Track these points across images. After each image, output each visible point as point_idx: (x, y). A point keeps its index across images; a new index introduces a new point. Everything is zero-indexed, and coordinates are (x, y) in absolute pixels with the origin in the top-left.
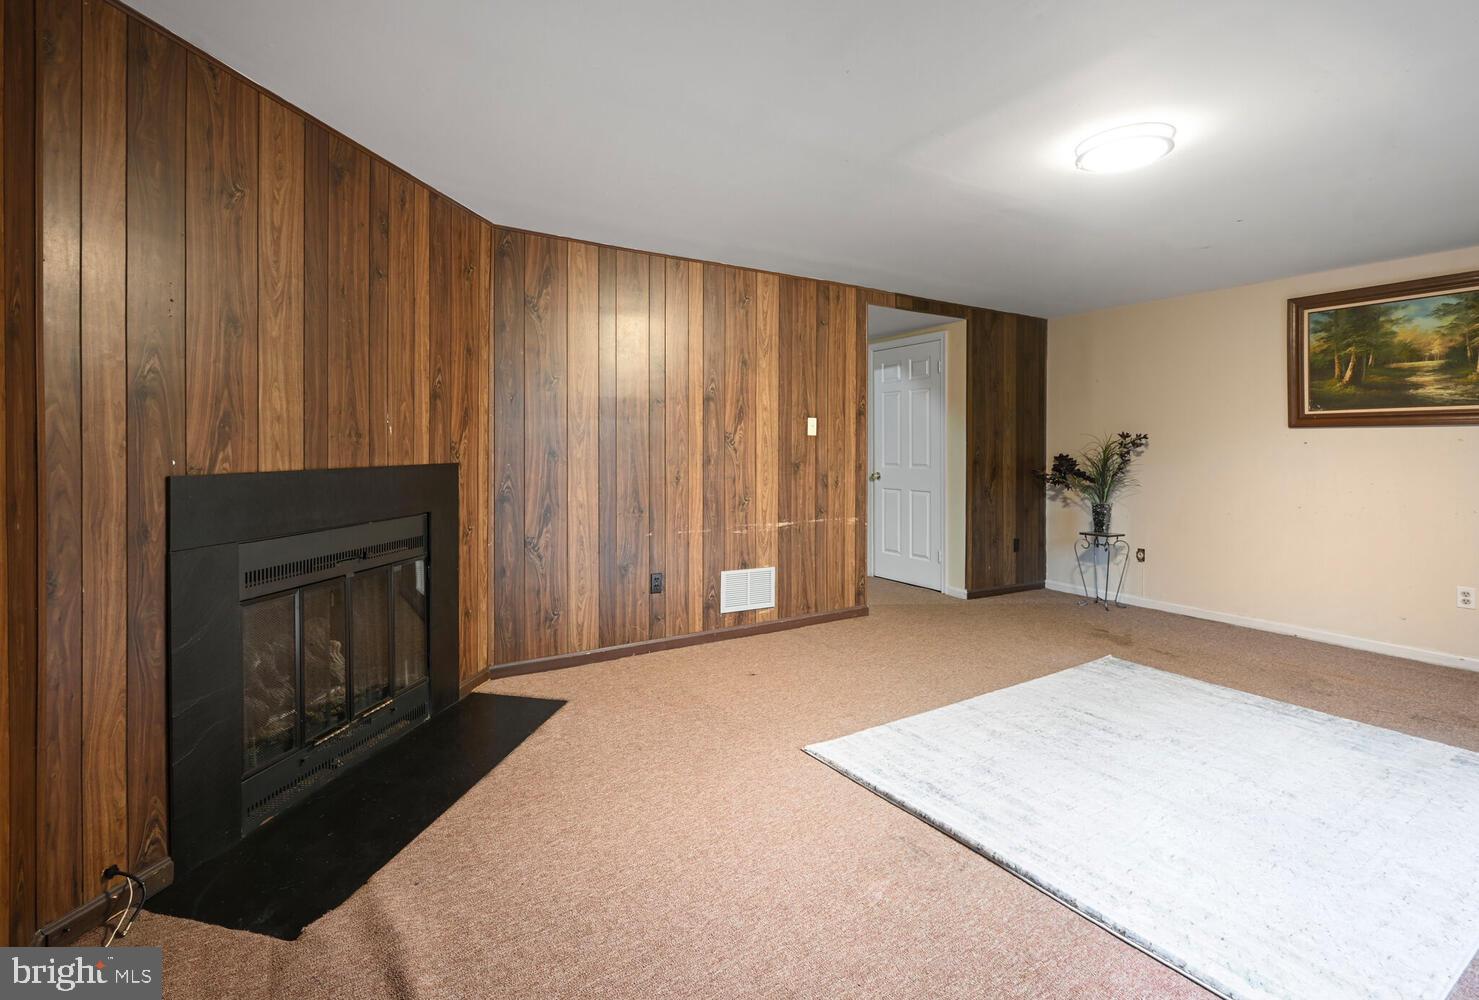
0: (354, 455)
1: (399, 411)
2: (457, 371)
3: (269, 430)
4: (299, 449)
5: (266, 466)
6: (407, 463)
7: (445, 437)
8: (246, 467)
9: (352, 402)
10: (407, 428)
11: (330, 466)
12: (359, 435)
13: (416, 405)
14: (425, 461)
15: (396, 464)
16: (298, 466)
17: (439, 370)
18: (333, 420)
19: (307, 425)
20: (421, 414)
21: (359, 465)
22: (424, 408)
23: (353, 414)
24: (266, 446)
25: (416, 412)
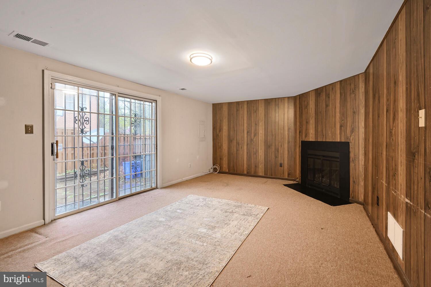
0: (323, 139)
1: (332, 131)
2: (349, 119)
3: (311, 135)
4: (314, 138)
5: (310, 140)
6: (334, 141)
7: (345, 136)
8: (308, 140)
9: (322, 130)
10: (334, 134)
11: (319, 141)
12: (323, 136)
13: (336, 129)
14: (339, 141)
15: (331, 141)
16: (314, 140)
17: (343, 120)
18: (319, 133)
19: (315, 134)
20: (337, 131)
21: (323, 141)
22: (338, 129)
23: (322, 132)
24: (319, 138)
25: (336, 130)
